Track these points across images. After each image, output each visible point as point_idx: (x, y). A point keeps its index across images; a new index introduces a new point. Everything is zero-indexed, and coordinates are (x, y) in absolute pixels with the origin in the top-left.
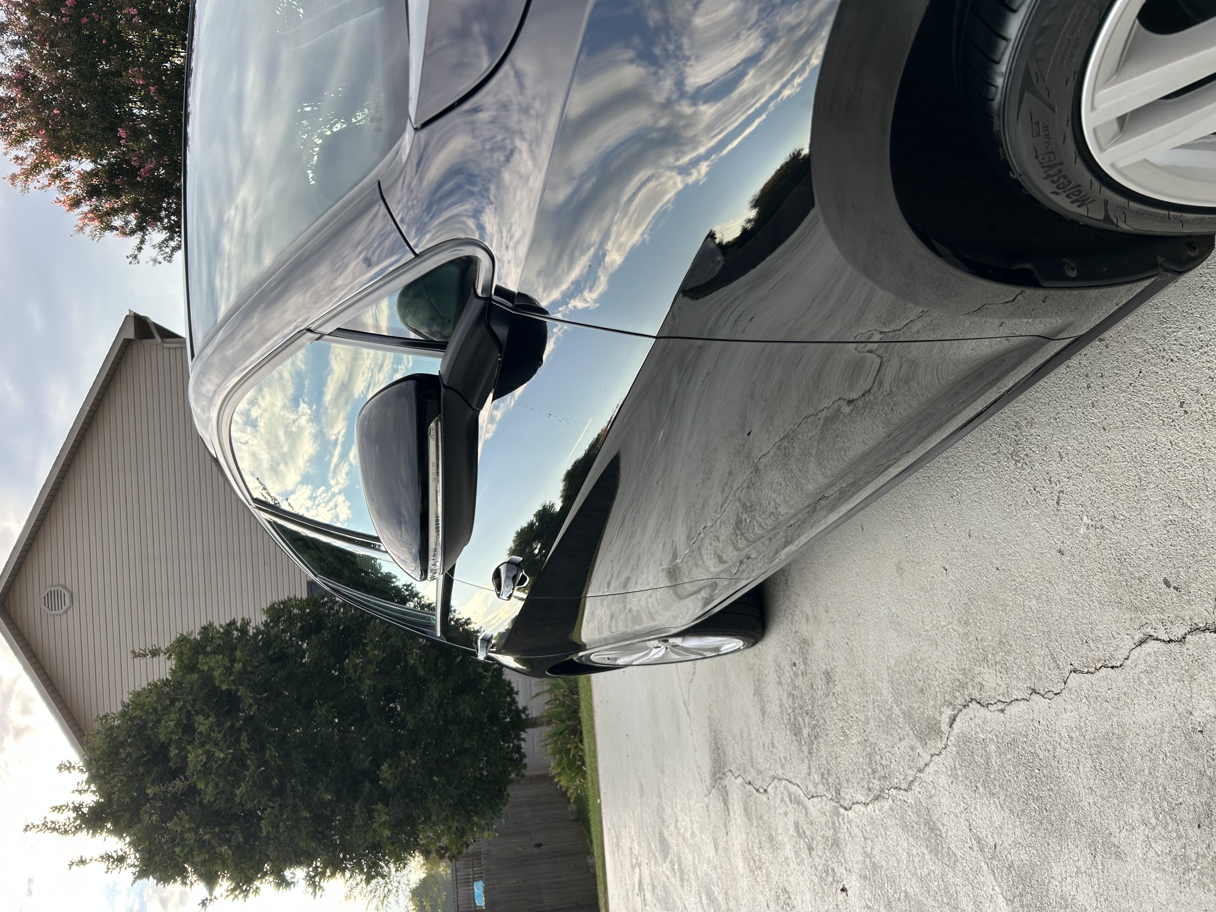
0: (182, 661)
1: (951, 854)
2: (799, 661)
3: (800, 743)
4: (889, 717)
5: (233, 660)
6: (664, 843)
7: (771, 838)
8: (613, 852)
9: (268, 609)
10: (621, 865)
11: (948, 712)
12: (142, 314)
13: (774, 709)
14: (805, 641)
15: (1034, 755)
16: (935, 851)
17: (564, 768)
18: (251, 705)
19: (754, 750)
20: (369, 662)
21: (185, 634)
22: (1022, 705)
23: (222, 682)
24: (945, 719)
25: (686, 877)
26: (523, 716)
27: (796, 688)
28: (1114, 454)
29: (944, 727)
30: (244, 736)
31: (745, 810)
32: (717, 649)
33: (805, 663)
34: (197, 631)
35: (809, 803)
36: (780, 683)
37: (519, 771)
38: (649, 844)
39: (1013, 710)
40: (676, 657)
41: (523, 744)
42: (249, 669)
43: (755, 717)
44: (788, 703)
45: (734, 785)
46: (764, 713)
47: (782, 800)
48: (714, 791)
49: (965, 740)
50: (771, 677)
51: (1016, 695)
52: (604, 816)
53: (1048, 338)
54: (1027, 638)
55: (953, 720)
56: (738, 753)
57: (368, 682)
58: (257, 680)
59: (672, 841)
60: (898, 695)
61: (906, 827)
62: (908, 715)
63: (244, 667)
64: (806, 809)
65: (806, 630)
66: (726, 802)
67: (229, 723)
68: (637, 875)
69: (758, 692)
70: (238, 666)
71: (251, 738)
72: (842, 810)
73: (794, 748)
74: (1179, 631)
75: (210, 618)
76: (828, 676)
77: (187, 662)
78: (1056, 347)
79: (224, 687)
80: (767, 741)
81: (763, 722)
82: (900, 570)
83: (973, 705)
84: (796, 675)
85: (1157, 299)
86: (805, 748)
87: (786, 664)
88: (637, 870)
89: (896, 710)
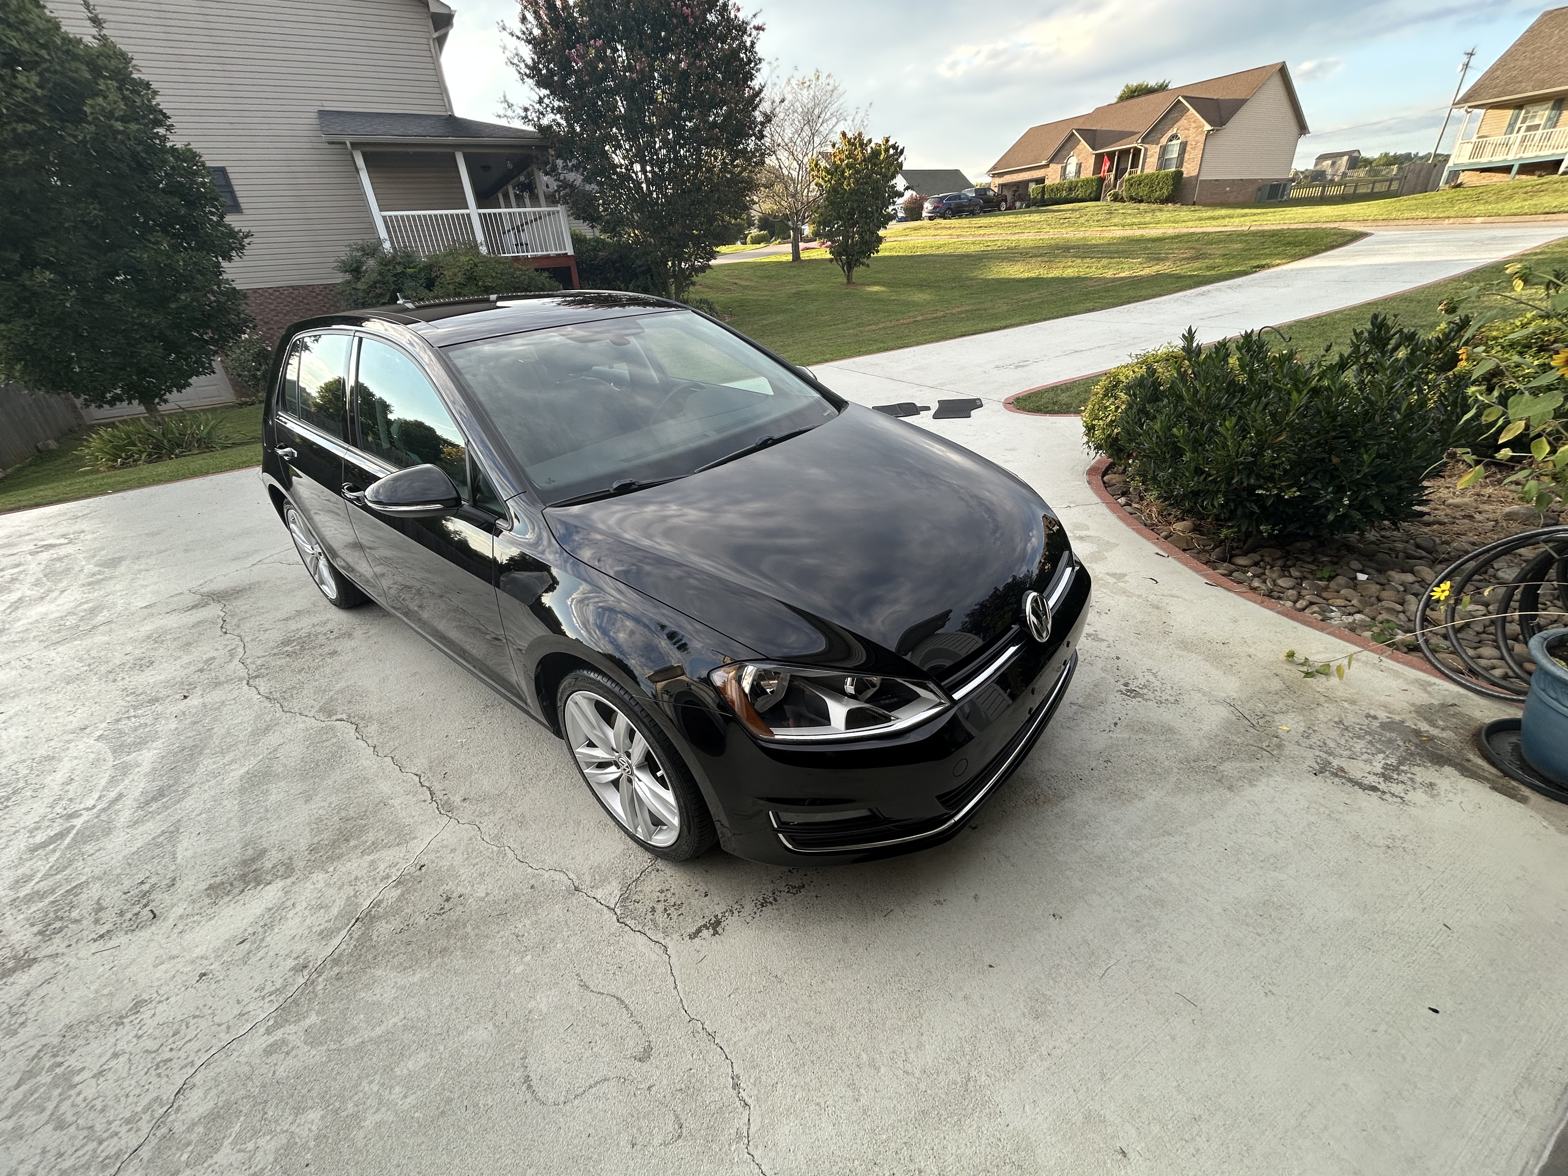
0: (98, 57)
1: (256, 743)
2: (335, 635)
3: (278, 647)
4: (325, 691)
5: (123, 119)
6: (114, 563)
7: (189, 644)
8: (65, 514)
9: (190, 150)
10: (56, 524)
11: (344, 717)
12: (455, 20)
13: (293, 625)
14: (350, 635)
15: (341, 757)
16: (253, 734)
17: (111, 442)
18: (75, 137)
19: (253, 619)
20: (169, 257)
21: (134, 62)
22: (365, 745)
23: (92, 107)
24: (340, 717)
25: (96, 587)
26: (157, 400)
27: (316, 636)
28: (495, 740)
29: (334, 718)
30: (31, 127)
31: (199, 622)
32: (323, 583)
33: (336, 638)
34: (143, 77)
35: (236, 661)
36: (314, 626)
37: (92, 401)
38: (103, 549)
39: (360, 742)
40: (308, 561)
41: (125, 403)
42: (119, 137)
43: (280, 615)
44: (303, 633)
45: (214, 611)
46: (287, 619)
47: (226, 645)
48: (199, 597)
49: (332, 729)
50: (315, 620)
51: (369, 741)
52: (97, 499)
53: (526, 703)
54: (401, 737)
55: (341, 720)
56: (243, 608)
57: (145, 256)
58: (108, 143)
59: (122, 568)
60: (341, 691)
61: (258, 717)
62: (332, 699)
63: (119, 132)
64: (230, 661)
65: (358, 633)
66: (195, 607)
67: (41, 111)
68: (58, 542)
69: (299, 613)
70: (119, 126)
71: (31, 134)
72: (245, 682)
73: (271, 644)
74: (427, 784)
75: (162, 92)
76: (334, 653)
77: (100, 62)
78: (524, 705)
79: (87, 109)
80: (266, 626)
81: (279, 620)
82: (415, 674)
83: (354, 727)
84: (325, 634)
85: (543, 728)
86: (276, 651)
87: (329, 626)
88: (62, 541)
89: (331, 693)
